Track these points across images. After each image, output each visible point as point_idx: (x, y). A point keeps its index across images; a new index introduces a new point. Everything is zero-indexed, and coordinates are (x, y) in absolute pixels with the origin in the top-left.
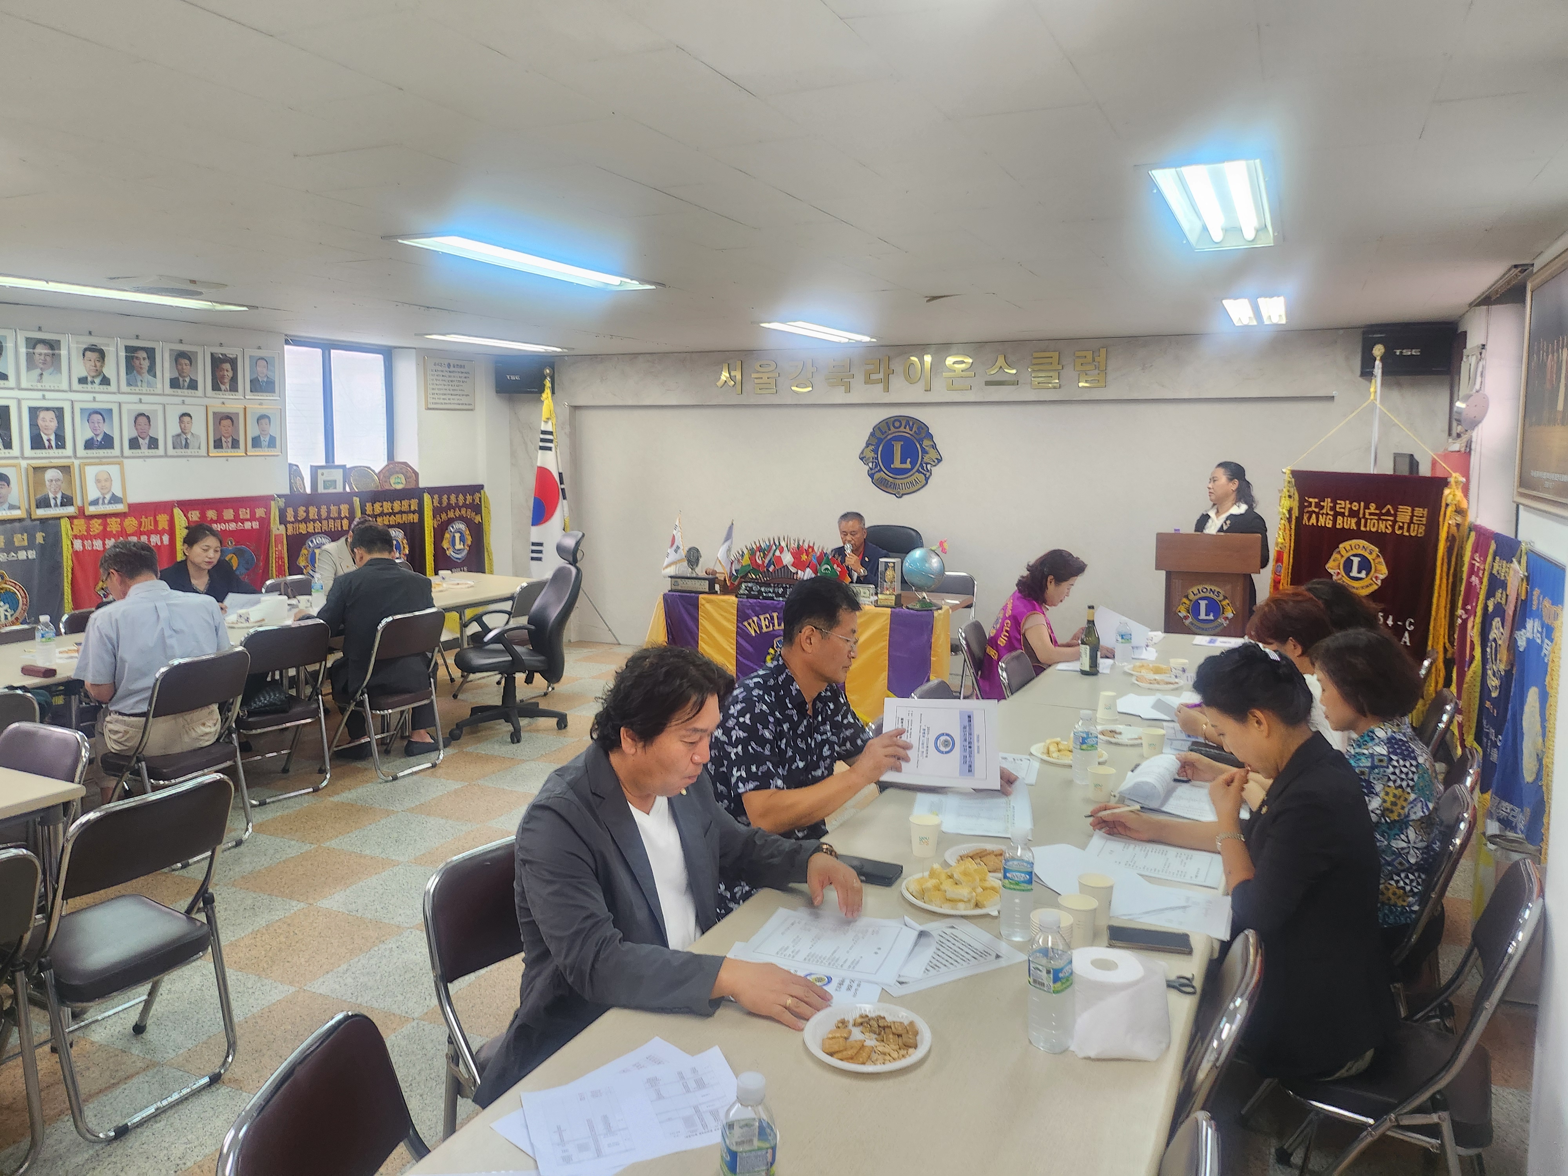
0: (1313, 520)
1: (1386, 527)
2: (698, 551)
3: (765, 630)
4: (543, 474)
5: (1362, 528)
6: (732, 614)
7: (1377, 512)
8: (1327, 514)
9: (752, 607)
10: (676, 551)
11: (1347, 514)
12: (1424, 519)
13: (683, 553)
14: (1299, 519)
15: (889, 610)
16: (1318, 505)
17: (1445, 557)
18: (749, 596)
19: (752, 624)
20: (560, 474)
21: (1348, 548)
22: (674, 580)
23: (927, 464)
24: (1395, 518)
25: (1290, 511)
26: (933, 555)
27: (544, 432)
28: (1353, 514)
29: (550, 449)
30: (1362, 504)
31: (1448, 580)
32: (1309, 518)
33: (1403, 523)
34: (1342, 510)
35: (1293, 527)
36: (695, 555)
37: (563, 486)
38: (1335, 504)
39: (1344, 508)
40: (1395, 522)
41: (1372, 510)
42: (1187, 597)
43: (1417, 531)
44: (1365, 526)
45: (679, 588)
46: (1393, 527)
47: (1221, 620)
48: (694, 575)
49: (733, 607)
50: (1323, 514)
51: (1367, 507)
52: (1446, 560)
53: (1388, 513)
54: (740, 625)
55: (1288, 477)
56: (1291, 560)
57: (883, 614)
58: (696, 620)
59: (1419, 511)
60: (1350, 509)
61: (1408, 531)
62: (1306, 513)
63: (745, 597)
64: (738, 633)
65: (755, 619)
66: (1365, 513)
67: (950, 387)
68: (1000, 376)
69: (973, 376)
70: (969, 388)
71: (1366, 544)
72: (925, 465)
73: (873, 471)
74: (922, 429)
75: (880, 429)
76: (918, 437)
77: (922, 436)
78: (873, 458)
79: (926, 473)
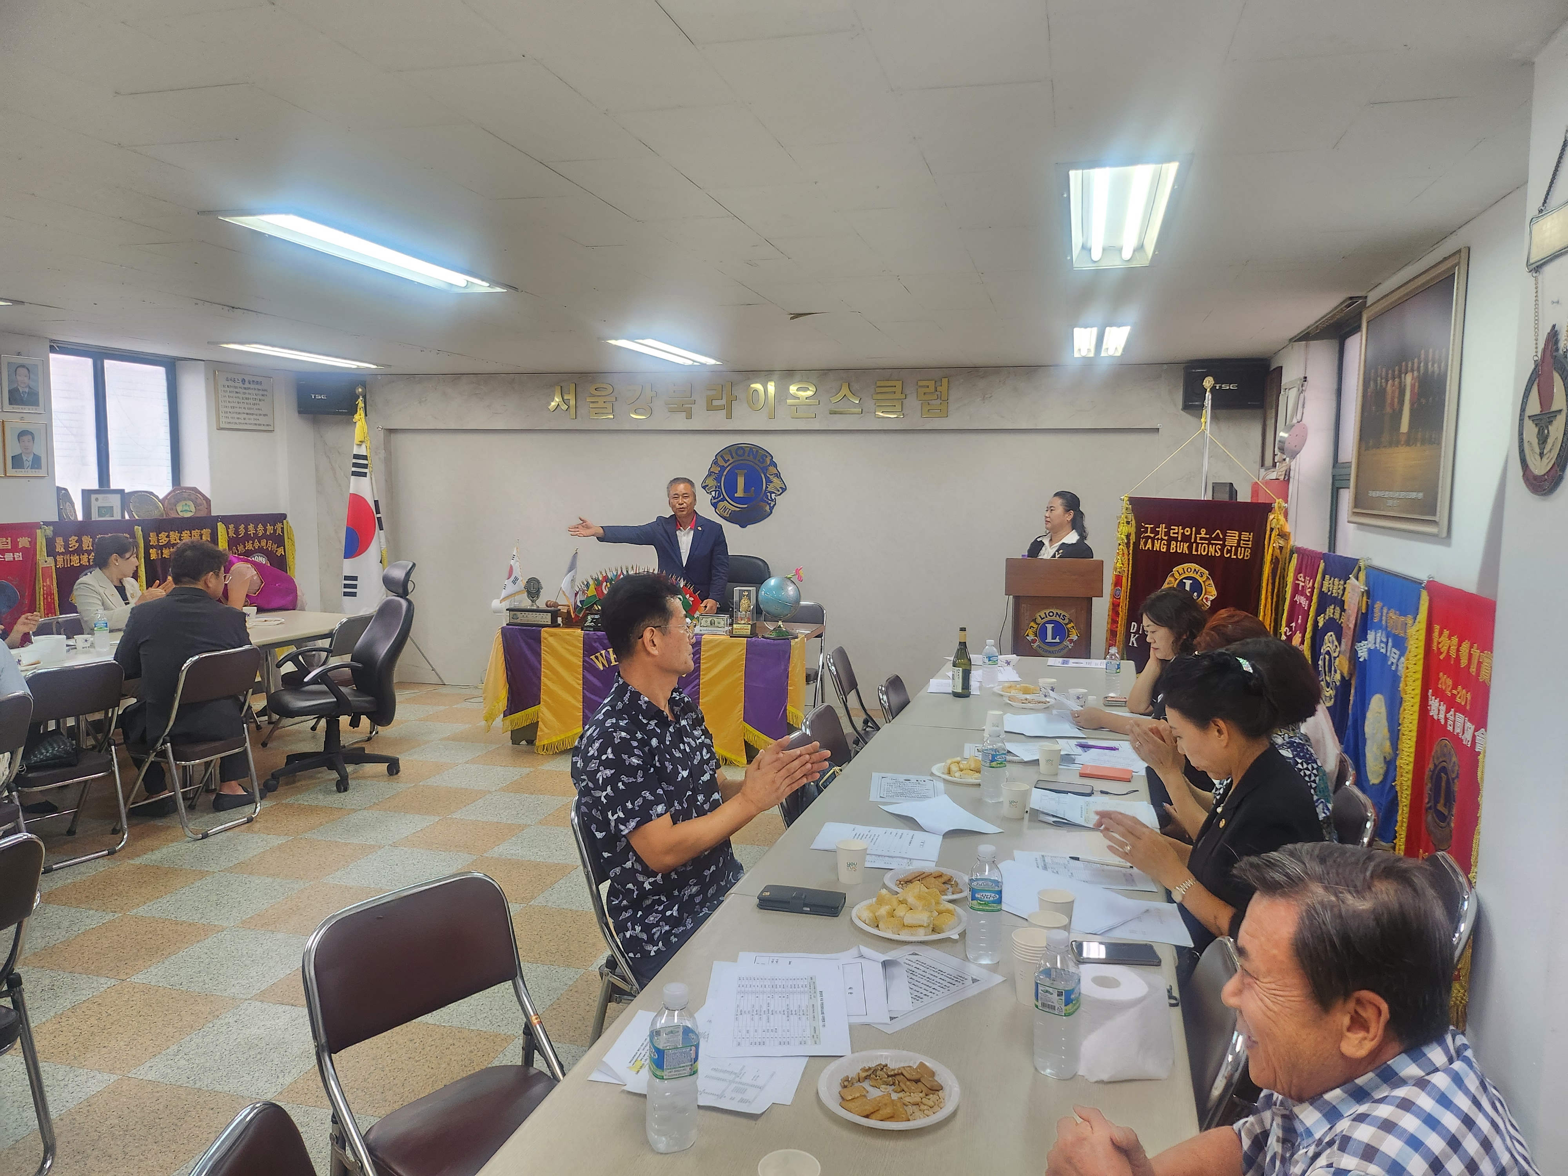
0: (1149, 545)
1: (1216, 551)
2: (538, 582)
4: (357, 501)
5: (1194, 553)
6: (578, 647)
7: (1208, 536)
8: (1162, 539)
9: (599, 640)
10: (514, 582)
11: (1179, 539)
12: (1250, 543)
13: (522, 583)
14: (1137, 544)
15: (745, 640)
17: (1270, 578)
19: (600, 658)
20: (376, 502)
21: (1181, 571)
22: (512, 613)
23: (771, 493)
24: (1224, 543)
25: (1128, 536)
26: (789, 583)
27: (356, 457)
28: (1186, 539)
29: (364, 475)
30: (1194, 529)
31: (1272, 599)
32: (1145, 545)
33: (1231, 547)
34: (1176, 535)
35: (1131, 552)
36: (536, 586)
37: (379, 515)
38: (1169, 529)
39: (1177, 533)
40: (1223, 546)
41: (1203, 535)
42: (1034, 621)
43: (1244, 554)
44: (1197, 550)
45: (518, 621)
46: (1222, 550)
47: (1066, 643)
48: (535, 608)
49: (578, 641)
50: (1158, 539)
51: (1198, 532)
52: (1270, 581)
53: (1217, 538)
54: (587, 659)
55: (1126, 504)
56: (1129, 584)
57: (739, 644)
58: (538, 655)
59: (1245, 535)
60: (1183, 533)
61: (1236, 554)
62: (1143, 538)
63: (592, 629)
64: (584, 668)
65: (603, 652)
66: (1196, 537)
67: (794, 415)
68: (845, 404)
69: (817, 403)
70: (813, 416)
71: (1197, 567)
72: (769, 494)
73: (716, 500)
74: (767, 457)
75: (723, 457)
76: (762, 465)
77: (766, 464)
78: (716, 487)
79: (770, 502)
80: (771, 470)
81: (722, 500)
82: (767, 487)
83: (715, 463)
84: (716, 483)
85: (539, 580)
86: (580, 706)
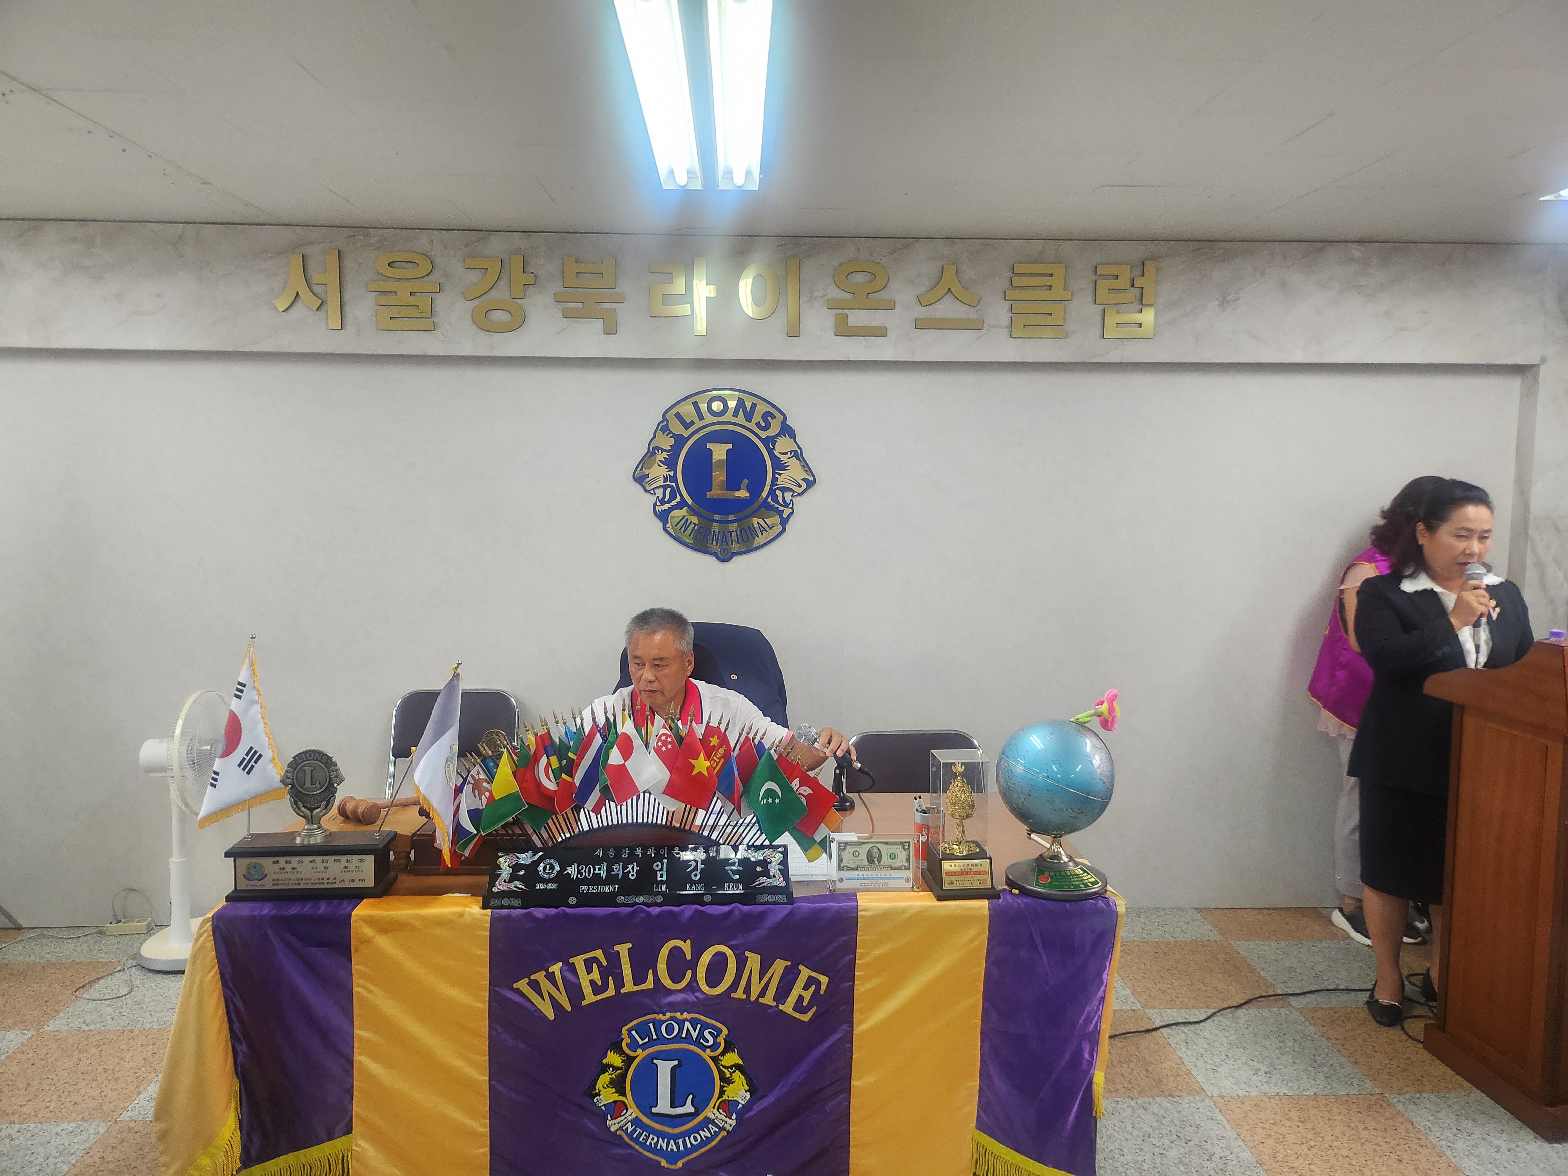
2: (327, 762)
3: (590, 998)
6: (473, 959)
9: (541, 932)
10: (247, 767)
13: (272, 770)
15: (982, 906)
18: (529, 898)
19: (546, 985)
22: (244, 862)
23: (784, 490)
36: (319, 774)
45: (268, 884)
48: (318, 839)
49: (475, 939)
54: (502, 991)
57: (970, 919)
58: (341, 992)
63: (517, 902)
64: (495, 1018)
65: (557, 968)
67: (843, 330)
68: (947, 309)
69: (890, 306)
70: (880, 332)
72: (779, 493)
73: (666, 507)
74: (773, 417)
75: (678, 416)
76: (764, 435)
77: (772, 432)
78: (665, 480)
79: (781, 508)
80: (783, 445)
81: (680, 506)
82: (775, 479)
83: (663, 428)
84: (663, 471)
85: (329, 759)
86: (482, 1127)
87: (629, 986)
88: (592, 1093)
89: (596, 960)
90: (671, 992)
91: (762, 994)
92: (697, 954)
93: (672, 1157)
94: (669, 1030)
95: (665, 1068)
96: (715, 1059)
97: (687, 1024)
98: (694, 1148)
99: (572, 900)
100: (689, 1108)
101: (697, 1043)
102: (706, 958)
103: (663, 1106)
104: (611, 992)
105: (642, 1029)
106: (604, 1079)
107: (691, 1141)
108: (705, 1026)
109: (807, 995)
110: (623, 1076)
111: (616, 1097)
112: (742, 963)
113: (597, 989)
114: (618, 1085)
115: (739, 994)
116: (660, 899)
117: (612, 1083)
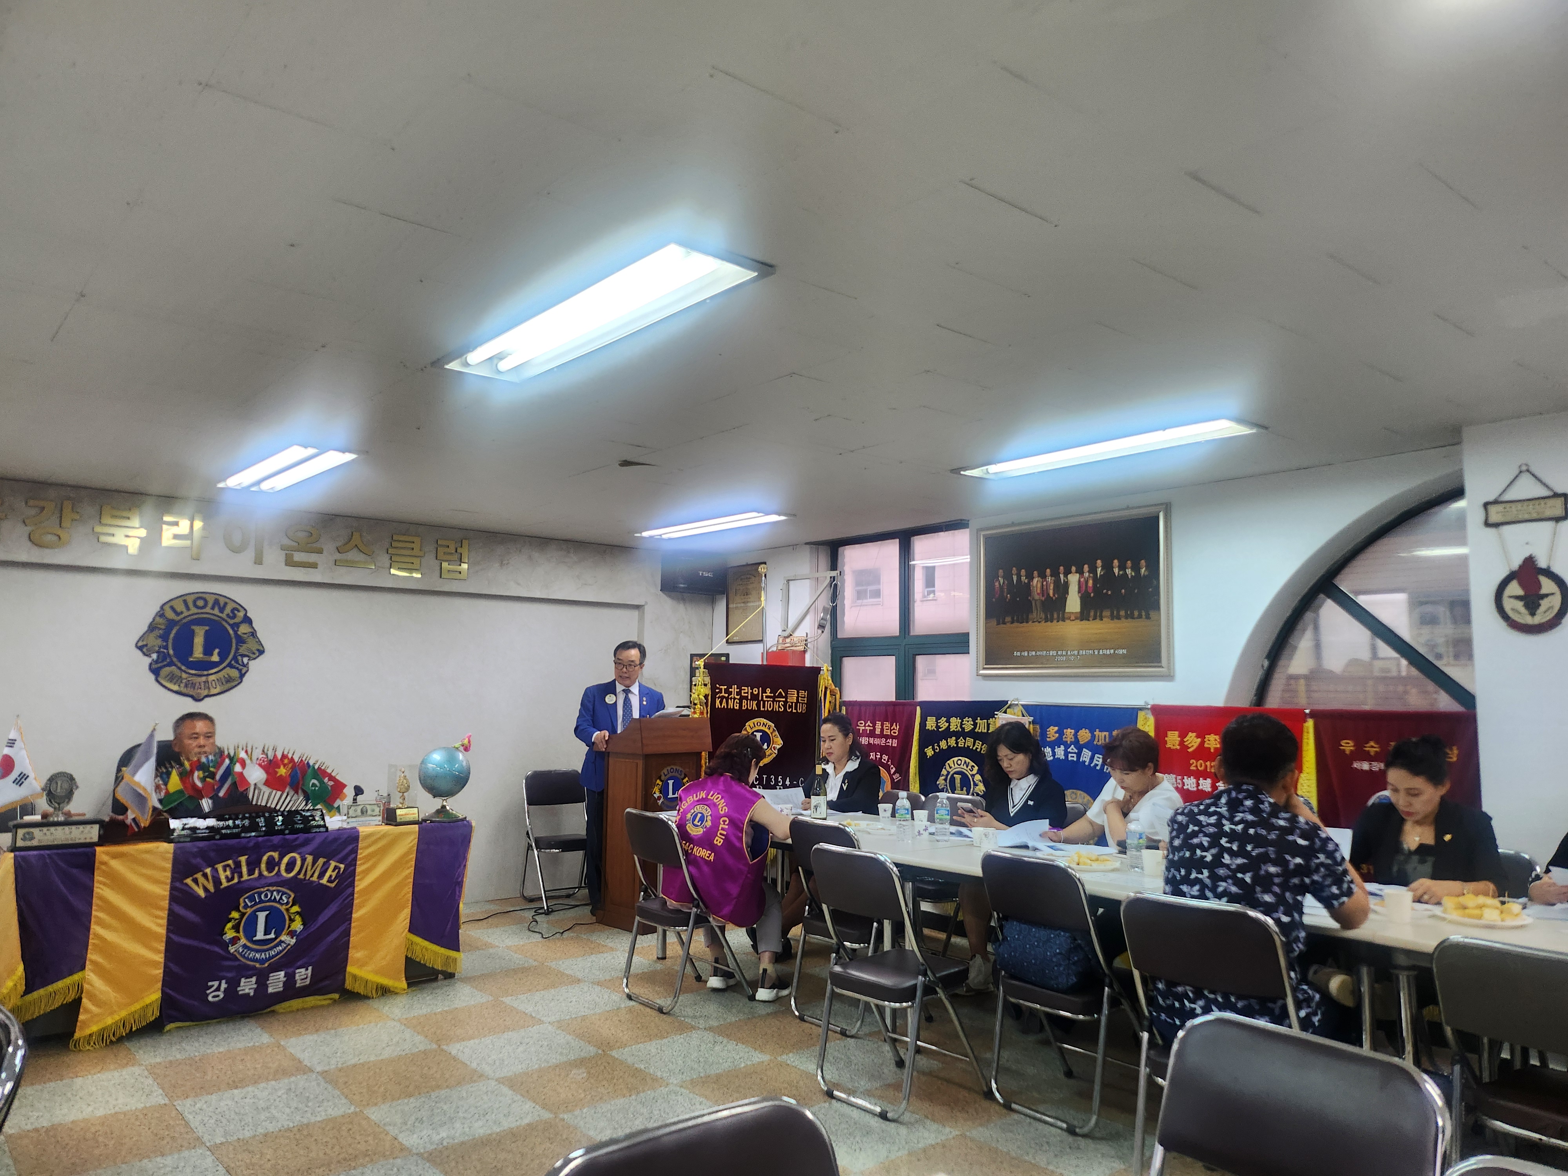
0: (724, 704)
1: (779, 707)
2: (71, 778)
3: (225, 884)
5: (762, 709)
6: (163, 869)
7: (772, 695)
8: (735, 699)
9: (200, 855)
10: (24, 782)
11: (749, 698)
12: (806, 699)
13: (35, 782)
14: (714, 703)
15: (415, 828)
16: (726, 691)
18: (194, 838)
19: (201, 880)
21: (752, 725)
23: (243, 656)
24: (786, 699)
25: (706, 697)
28: (754, 697)
30: (760, 689)
32: (721, 703)
33: (792, 703)
34: (746, 695)
35: (710, 710)
36: (65, 785)
38: (741, 690)
39: (747, 693)
40: (786, 702)
41: (768, 694)
42: (660, 778)
43: (803, 708)
44: (764, 707)
46: (785, 706)
48: (68, 818)
49: (165, 859)
50: (731, 698)
51: (764, 691)
53: (780, 696)
54: (178, 884)
57: (408, 833)
59: (802, 693)
60: (752, 693)
61: (796, 709)
62: (719, 698)
63: (188, 839)
64: (173, 899)
65: (208, 871)
66: (762, 696)
67: (290, 562)
68: (353, 555)
69: (320, 551)
70: (314, 566)
71: (765, 721)
72: (240, 658)
73: (159, 665)
74: (238, 611)
75: (172, 608)
76: (232, 622)
77: (236, 620)
78: (160, 647)
79: (240, 667)
80: (243, 629)
81: (169, 665)
82: (237, 649)
83: (161, 614)
84: (159, 642)
85: (71, 776)
86: (160, 958)
87: (245, 877)
88: (223, 933)
89: (228, 865)
90: (266, 877)
91: (312, 876)
92: (281, 857)
93: (262, 961)
94: (266, 896)
95: (262, 916)
96: (287, 910)
97: (275, 893)
98: (274, 956)
99: (217, 837)
100: (272, 936)
101: (279, 902)
102: (286, 860)
103: (260, 935)
104: (236, 880)
105: (251, 899)
106: (229, 925)
107: (273, 953)
108: (284, 893)
109: (334, 874)
110: (239, 924)
111: (235, 934)
112: (304, 860)
113: (229, 880)
114: (236, 928)
115: (301, 876)
116: (262, 834)
117: (233, 927)
